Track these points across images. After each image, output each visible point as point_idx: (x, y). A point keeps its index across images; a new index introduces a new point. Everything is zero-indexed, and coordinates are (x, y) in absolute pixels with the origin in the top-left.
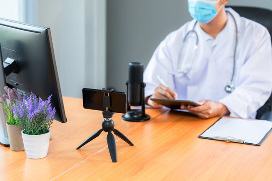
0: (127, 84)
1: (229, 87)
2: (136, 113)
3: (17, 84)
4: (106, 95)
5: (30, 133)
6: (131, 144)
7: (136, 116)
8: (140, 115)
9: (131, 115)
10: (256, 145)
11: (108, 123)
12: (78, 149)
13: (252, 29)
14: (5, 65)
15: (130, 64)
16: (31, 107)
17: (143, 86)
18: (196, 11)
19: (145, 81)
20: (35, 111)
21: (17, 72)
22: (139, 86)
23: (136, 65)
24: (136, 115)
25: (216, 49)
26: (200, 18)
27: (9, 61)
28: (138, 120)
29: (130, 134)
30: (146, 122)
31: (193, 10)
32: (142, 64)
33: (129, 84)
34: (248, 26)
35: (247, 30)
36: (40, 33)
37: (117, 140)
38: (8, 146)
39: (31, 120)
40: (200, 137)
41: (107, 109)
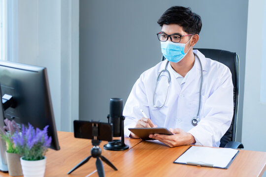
0: (108, 117)
1: (195, 120)
2: (116, 143)
3: (14, 118)
4: (95, 125)
5: (29, 160)
6: (116, 169)
7: (116, 146)
8: (120, 145)
9: (112, 145)
10: (224, 168)
11: (96, 151)
12: (70, 173)
13: (216, 68)
14: (4, 101)
15: (111, 100)
16: (30, 137)
17: (123, 118)
18: (167, 52)
19: (124, 114)
20: (35, 140)
21: (14, 107)
22: (119, 119)
23: (116, 100)
24: (116, 144)
25: (185, 86)
26: (170, 58)
27: (7, 97)
28: (118, 149)
29: (113, 161)
30: (125, 151)
31: (165, 51)
32: (121, 100)
33: (110, 117)
34: (212, 65)
35: (212, 69)
36: (37, 72)
37: (104, 165)
38: (7, 172)
39: (30, 148)
40: (174, 163)
41: (95, 138)
